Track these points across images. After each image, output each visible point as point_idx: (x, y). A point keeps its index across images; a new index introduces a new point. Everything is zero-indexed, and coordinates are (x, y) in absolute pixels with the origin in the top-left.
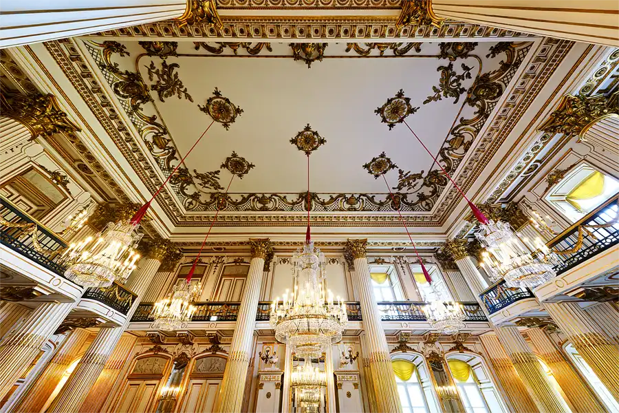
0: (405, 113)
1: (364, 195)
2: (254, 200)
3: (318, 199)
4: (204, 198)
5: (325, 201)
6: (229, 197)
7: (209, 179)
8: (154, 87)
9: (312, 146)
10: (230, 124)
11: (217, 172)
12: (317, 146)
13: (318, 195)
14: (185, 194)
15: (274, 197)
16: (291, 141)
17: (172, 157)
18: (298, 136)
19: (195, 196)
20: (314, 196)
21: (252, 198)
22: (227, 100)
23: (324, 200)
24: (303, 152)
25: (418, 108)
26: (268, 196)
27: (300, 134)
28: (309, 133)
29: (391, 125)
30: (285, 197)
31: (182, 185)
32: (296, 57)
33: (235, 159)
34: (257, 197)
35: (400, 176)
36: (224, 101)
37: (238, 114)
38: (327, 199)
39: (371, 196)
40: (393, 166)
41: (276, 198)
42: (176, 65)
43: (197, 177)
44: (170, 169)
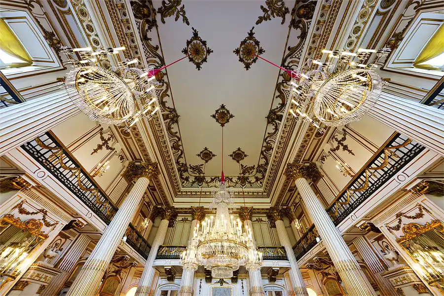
0: (198, 42)
1: (284, 61)
3: (277, 108)
4: (259, 175)
5: (281, 103)
6: (262, 165)
7: (245, 170)
8: (199, 174)
9: (226, 114)
10: (213, 153)
11: (242, 165)
12: (226, 110)
13: (273, 108)
14: (253, 183)
15: (267, 141)
16: (222, 127)
17: (231, 180)
18: (219, 122)
19: (257, 179)
20: (272, 112)
22: (201, 152)
23: (279, 104)
24: (231, 120)
25: (193, 28)
26: (265, 144)
28: (216, 115)
29: (209, 51)
30: (269, 134)
31: (248, 181)
32: (177, 122)
33: (233, 156)
34: (265, 151)
35: (266, 19)
36: (202, 154)
37: (208, 149)
38: (280, 101)
39: (287, 52)
40: (251, 34)
41: (268, 139)
42: (190, 165)
43: (244, 174)
44: (237, 183)
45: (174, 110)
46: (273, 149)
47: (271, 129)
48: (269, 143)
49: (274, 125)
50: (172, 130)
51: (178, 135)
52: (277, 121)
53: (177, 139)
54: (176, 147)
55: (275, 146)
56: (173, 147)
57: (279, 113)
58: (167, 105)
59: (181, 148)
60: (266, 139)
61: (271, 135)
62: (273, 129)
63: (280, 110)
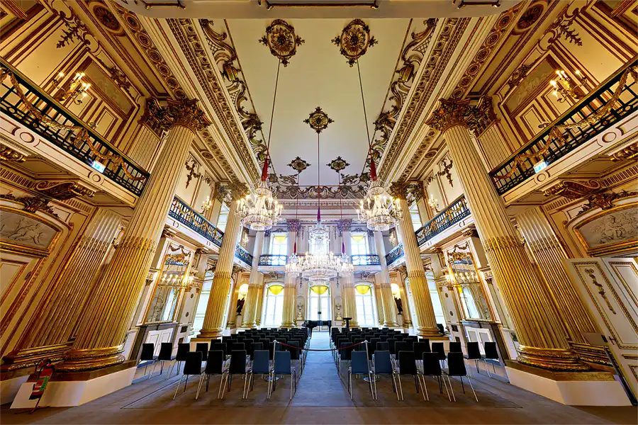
0: (336, 169)
2: (225, 55)
3: (254, 132)
9: (314, 124)
10: (339, 47)
12: (314, 128)
13: (259, 131)
15: (241, 85)
16: (319, 108)
18: (323, 114)
20: (258, 128)
21: (227, 52)
22: (363, 52)
24: (308, 117)
25: (339, 173)
26: (239, 75)
27: (326, 116)
28: (326, 122)
29: (329, 165)
32: (382, 115)
33: (293, 40)
34: (232, 60)
35: (292, 176)
36: (363, 48)
37: (348, 60)
40: (300, 171)
41: (240, 87)
45: (377, 129)
46: (222, 74)
47: (247, 107)
48: (234, 82)
49: (247, 113)
50: (395, 104)
51: (391, 94)
52: (245, 119)
53: (397, 86)
54: (409, 69)
55: (224, 84)
56: (412, 75)
57: (249, 129)
58: (383, 134)
59: (401, 64)
60: (244, 88)
61: (241, 96)
62: (243, 107)
63: (250, 133)
